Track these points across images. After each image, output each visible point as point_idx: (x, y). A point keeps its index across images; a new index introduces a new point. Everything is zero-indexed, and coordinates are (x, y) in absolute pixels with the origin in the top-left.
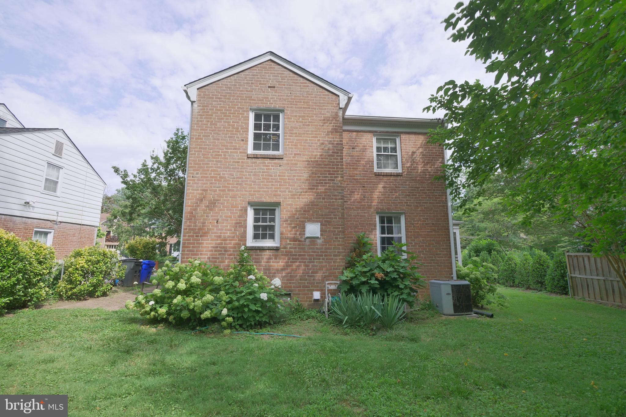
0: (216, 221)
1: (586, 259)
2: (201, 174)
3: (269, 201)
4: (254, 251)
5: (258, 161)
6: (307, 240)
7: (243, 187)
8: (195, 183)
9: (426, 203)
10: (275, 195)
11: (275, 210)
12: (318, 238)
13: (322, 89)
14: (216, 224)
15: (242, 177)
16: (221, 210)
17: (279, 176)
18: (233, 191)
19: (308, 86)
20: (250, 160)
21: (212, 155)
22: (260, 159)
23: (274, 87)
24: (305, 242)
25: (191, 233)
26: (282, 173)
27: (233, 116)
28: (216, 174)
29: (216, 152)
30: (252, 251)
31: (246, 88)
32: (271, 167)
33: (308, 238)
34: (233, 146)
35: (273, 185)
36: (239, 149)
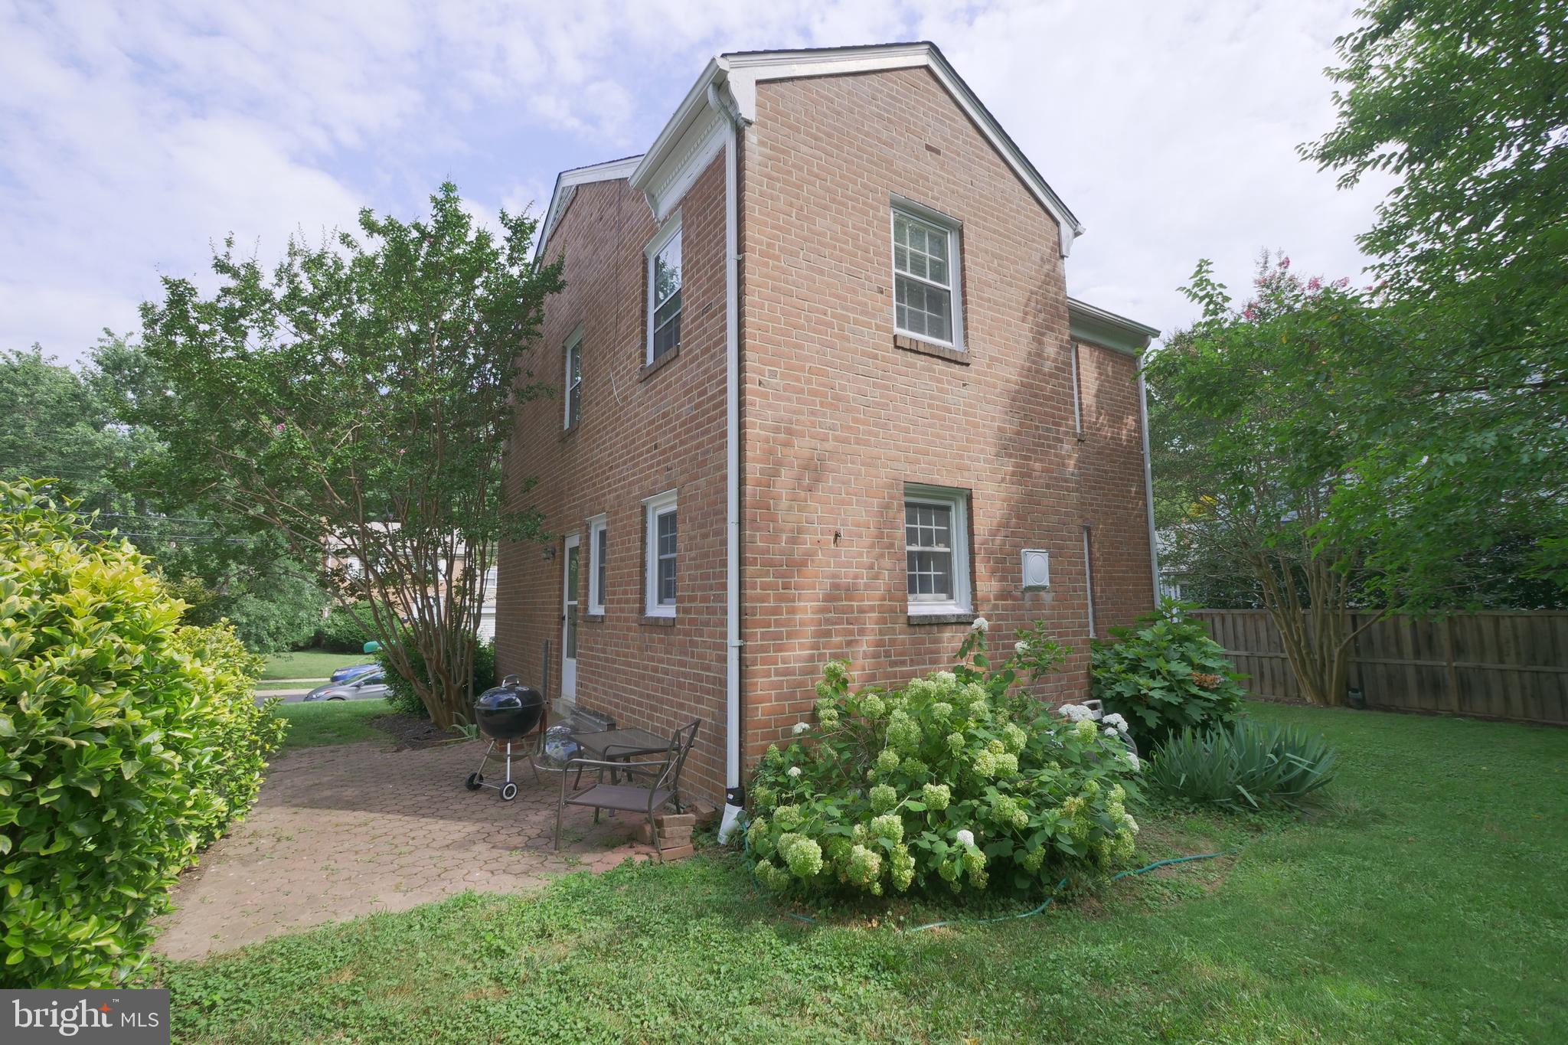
0: (832, 538)
1: (1217, 620)
2: (784, 376)
3: (948, 483)
4: (927, 627)
5: (921, 361)
6: (1028, 595)
7: (891, 435)
8: (770, 406)
9: (1118, 507)
10: (961, 468)
11: (948, 509)
12: (1044, 588)
13: (1028, 194)
14: (832, 546)
15: (888, 405)
16: (843, 503)
17: (965, 414)
18: (867, 443)
19: (1003, 177)
20: (899, 355)
21: (808, 320)
22: (923, 357)
23: (938, 152)
24: (1023, 599)
25: (767, 574)
26: (971, 406)
27: (853, 207)
28: (823, 385)
29: (818, 311)
30: (923, 630)
31: (877, 131)
32: (946, 386)
33: (1030, 589)
34: (859, 303)
35: (953, 438)
36: (874, 316)
